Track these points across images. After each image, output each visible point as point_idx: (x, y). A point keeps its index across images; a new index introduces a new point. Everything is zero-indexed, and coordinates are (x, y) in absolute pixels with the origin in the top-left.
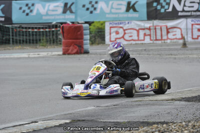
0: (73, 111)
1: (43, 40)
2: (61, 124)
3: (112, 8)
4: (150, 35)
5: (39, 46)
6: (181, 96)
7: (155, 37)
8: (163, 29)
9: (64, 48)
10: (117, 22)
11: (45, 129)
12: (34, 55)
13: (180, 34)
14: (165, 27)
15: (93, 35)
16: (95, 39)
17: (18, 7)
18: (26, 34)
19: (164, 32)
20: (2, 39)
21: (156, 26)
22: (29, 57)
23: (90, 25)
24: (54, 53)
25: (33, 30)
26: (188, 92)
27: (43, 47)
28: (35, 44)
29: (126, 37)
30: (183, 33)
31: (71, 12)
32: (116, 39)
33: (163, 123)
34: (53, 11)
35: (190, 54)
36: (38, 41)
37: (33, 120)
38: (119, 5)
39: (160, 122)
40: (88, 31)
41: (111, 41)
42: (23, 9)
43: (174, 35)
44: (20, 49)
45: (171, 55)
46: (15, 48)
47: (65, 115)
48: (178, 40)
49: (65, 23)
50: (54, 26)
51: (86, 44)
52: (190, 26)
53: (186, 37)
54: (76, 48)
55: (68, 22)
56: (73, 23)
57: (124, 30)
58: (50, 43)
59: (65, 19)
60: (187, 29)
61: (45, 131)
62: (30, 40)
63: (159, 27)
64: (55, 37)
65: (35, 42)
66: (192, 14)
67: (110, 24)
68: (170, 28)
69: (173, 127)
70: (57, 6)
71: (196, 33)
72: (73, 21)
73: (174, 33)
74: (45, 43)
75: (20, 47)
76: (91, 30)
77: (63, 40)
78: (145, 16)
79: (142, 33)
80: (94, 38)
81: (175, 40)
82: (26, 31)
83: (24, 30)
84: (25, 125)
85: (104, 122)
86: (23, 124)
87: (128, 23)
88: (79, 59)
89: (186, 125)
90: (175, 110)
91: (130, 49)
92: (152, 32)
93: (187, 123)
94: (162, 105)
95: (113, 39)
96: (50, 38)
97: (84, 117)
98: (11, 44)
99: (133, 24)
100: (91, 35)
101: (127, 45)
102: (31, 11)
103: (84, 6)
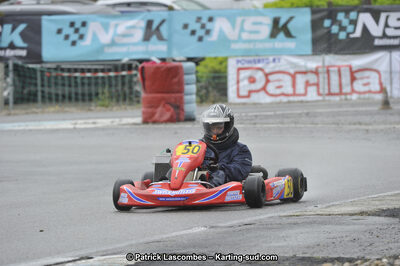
0: (164, 236)
2: (140, 263)
3: (242, 30)
4: (317, 85)
5: (96, 106)
6: (379, 207)
7: (326, 87)
8: (343, 72)
9: (145, 110)
10: (252, 58)
12: (85, 123)
13: (377, 81)
14: (348, 69)
15: (203, 84)
16: (208, 92)
17: (55, 28)
18: (70, 81)
19: (346, 79)
20: (22, 93)
21: (328, 67)
22: (75, 128)
23: (197, 64)
24: (126, 121)
25: (83, 75)
26: (394, 198)
27: (104, 108)
28: (87, 103)
29: (271, 88)
30: (383, 80)
31: (160, 38)
32: (250, 92)
33: (343, 260)
34: (124, 36)
35: (397, 123)
36: (94, 97)
37: (83, 253)
38: (255, 24)
39: (337, 259)
40: (193, 77)
41: (239, 96)
42: (65, 32)
43: (365, 85)
44: (58, 112)
45: (360, 124)
46: (47, 110)
47: (148, 243)
48: (372, 95)
49: (148, 61)
50: (126, 67)
51: (190, 102)
52: (397, 67)
53: (388, 89)
54: (168, 110)
55: (154, 59)
56: (163, 60)
57: (267, 75)
58: (118, 101)
59: (147, 52)
60: (391, 72)
62: (76, 94)
63: (336, 69)
64: (126, 89)
67: (238, 62)
68: (356, 71)
70: (133, 27)
72: (164, 56)
74: (107, 103)
75: (57, 108)
76: (199, 74)
77: (143, 95)
78: (308, 49)
79: (300, 80)
80: (204, 91)
81: (367, 95)
82: (69, 77)
83: (66, 74)
84: (68, 265)
86: (62, 263)
87: (274, 60)
88: (176, 133)
89: (389, 263)
90: (368, 235)
91: (278, 113)
92: (321, 80)
93: (391, 260)
94: (340, 224)
95: (243, 92)
96: (117, 91)
97: (185, 248)
98: (40, 103)
99: (282, 61)
100: (200, 84)
101: (271, 104)
102: (81, 37)
103: (186, 26)
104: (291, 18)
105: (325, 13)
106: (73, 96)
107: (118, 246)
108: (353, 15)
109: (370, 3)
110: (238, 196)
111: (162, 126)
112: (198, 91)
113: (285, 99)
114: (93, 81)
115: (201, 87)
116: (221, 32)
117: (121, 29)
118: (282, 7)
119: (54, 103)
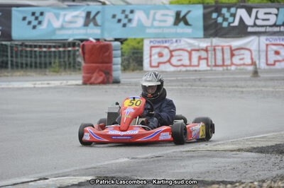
0: (99, 164)
2: (82, 183)
3: (154, 19)
4: (207, 59)
5: (50, 72)
6: (252, 146)
7: (213, 61)
8: (225, 51)
9: (85, 75)
10: (161, 39)
12: (42, 84)
13: (249, 57)
14: (229, 48)
15: (125, 57)
16: (129, 63)
17: (21, 16)
18: (31, 54)
19: (227, 55)
21: (215, 46)
22: (34, 87)
23: (122, 43)
24: (70, 82)
25: (40, 50)
26: (261, 139)
27: (55, 73)
28: (43, 70)
29: (174, 61)
30: (253, 57)
31: (96, 25)
32: (159, 63)
35: (263, 87)
36: (48, 65)
37: (42, 175)
40: (119, 52)
41: (151, 66)
42: (28, 19)
43: (241, 59)
44: (23, 76)
45: (237, 87)
46: (15, 74)
47: (87, 169)
48: (246, 67)
49: (87, 40)
50: (71, 44)
51: (116, 70)
52: (263, 47)
53: (257, 63)
54: (101, 75)
55: (91, 39)
56: (98, 40)
57: (171, 52)
58: (65, 68)
59: (86, 34)
60: (259, 51)
62: (36, 63)
63: (220, 48)
64: (71, 60)
65: (43, 66)
66: (267, 30)
67: (151, 42)
68: (235, 50)
70: (77, 16)
71: (272, 58)
72: (98, 37)
73: (241, 57)
74: (57, 68)
75: (22, 73)
76: (123, 50)
77: (83, 64)
78: (201, 33)
79: (195, 55)
80: (127, 62)
81: (242, 67)
82: (31, 51)
83: (28, 49)
84: (30, 183)
86: (28, 182)
87: (176, 41)
88: (106, 92)
89: (259, 185)
90: (243, 165)
91: (179, 78)
92: (210, 55)
93: (261, 183)
94: (224, 157)
95: (154, 64)
96: (64, 62)
98: (10, 69)
99: (182, 43)
100: (123, 58)
101: (174, 72)
102: (40, 23)
103: (114, 16)
104: (189, 12)
105: (213, 9)
106: (33, 64)
108: (233, 10)
109: (245, 2)
110: (168, 136)
111: (97, 86)
112: (122, 62)
113: (184, 69)
116: (139, 20)
117: (68, 18)
118: (182, 4)
119: (20, 69)
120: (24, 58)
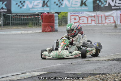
0: (49, 67)
1: (30, 23)
2: (41, 75)
3: (72, 4)
4: (95, 21)
5: (28, 27)
6: (114, 58)
7: (98, 21)
8: (102, 17)
9: (43, 28)
10: (75, 12)
11: (31, 77)
12: (24, 32)
13: (113, 20)
14: (104, 16)
15: (60, 20)
16: (62, 23)
17: (15, 3)
18: (20, 19)
19: (103, 19)
20: (5, 23)
21: (98, 15)
22: (21, 33)
23: (58, 14)
24: (37, 31)
25: (24, 17)
26: (118, 55)
27: (30, 27)
28: (25, 26)
29: (81, 21)
30: (115, 19)
31: (47, 6)
32: (75, 23)
33: (102, 74)
35: (119, 32)
36: (27, 24)
37: (24, 72)
39: (101, 74)
40: (57, 18)
42: (18, 4)
43: (109, 21)
44: (16, 28)
45: (108, 32)
46: (13, 28)
47: (44, 69)
48: (111, 24)
49: (43, 13)
50: (37, 15)
51: (56, 26)
52: (119, 15)
53: (116, 22)
54: (50, 28)
55: (45, 12)
56: (48, 13)
57: (79, 18)
58: (34, 25)
59: (43, 10)
60: (117, 17)
61: (32, 78)
62: (22, 23)
63: (100, 16)
64: (37, 22)
65: (25, 24)
66: (120, 8)
67: (71, 13)
68: (107, 17)
69: (109, 76)
70: (39, 3)
73: (109, 19)
74: (31, 25)
76: (59, 17)
78: (92, 9)
79: (90, 19)
80: (61, 22)
81: (110, 24)
82: (20, 18)
83: (19, 17)
84: (19, 75)
85: (67, 73)
86: (18, 75)
87: (82, 13)
88: (52, 35)
89: (117, 75)
90: (110, 66)
91: (83, 29)
92: (96, 19)
94: (102, 63)
96: (34, 22)
97: (55, 70)
99: (84, 13)
100: (59, 20)
102: (23, 6)
103: (55, 3)
104: (87, 0)
107: (35, 69)
111: (48, 33)
112: (59, 22)
113: (85, 25)
114: (27, 19)
115: (60, 21)
117: (35, 3)
119: (15, 26)
120: (17, 21)
